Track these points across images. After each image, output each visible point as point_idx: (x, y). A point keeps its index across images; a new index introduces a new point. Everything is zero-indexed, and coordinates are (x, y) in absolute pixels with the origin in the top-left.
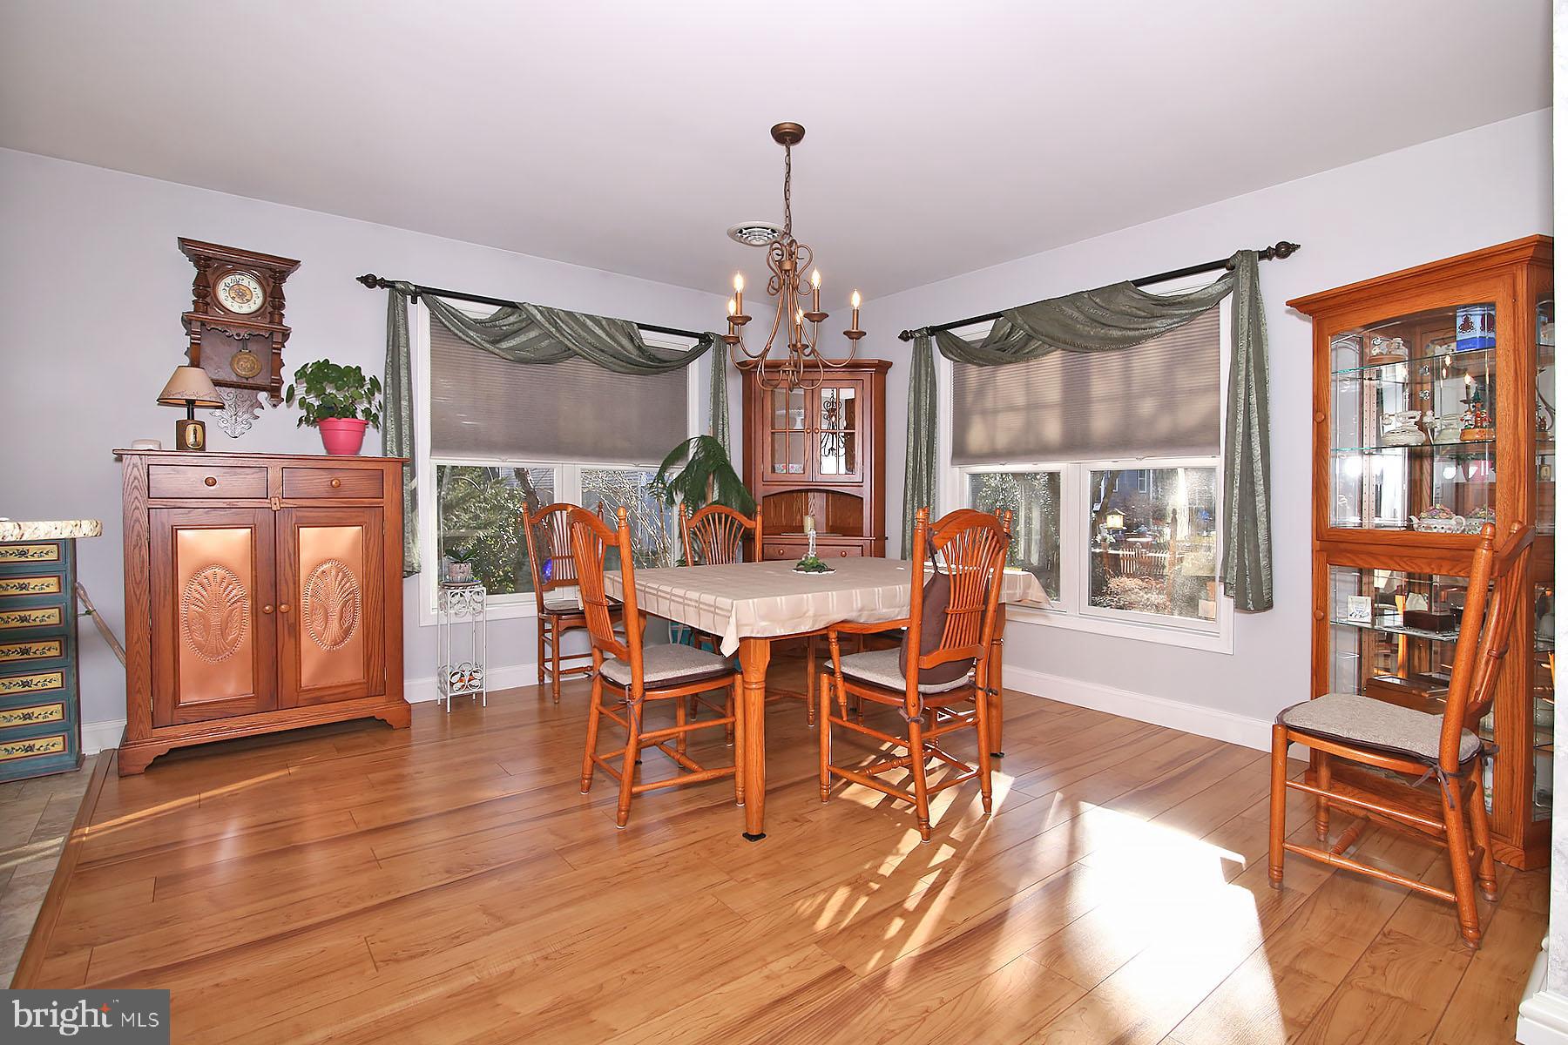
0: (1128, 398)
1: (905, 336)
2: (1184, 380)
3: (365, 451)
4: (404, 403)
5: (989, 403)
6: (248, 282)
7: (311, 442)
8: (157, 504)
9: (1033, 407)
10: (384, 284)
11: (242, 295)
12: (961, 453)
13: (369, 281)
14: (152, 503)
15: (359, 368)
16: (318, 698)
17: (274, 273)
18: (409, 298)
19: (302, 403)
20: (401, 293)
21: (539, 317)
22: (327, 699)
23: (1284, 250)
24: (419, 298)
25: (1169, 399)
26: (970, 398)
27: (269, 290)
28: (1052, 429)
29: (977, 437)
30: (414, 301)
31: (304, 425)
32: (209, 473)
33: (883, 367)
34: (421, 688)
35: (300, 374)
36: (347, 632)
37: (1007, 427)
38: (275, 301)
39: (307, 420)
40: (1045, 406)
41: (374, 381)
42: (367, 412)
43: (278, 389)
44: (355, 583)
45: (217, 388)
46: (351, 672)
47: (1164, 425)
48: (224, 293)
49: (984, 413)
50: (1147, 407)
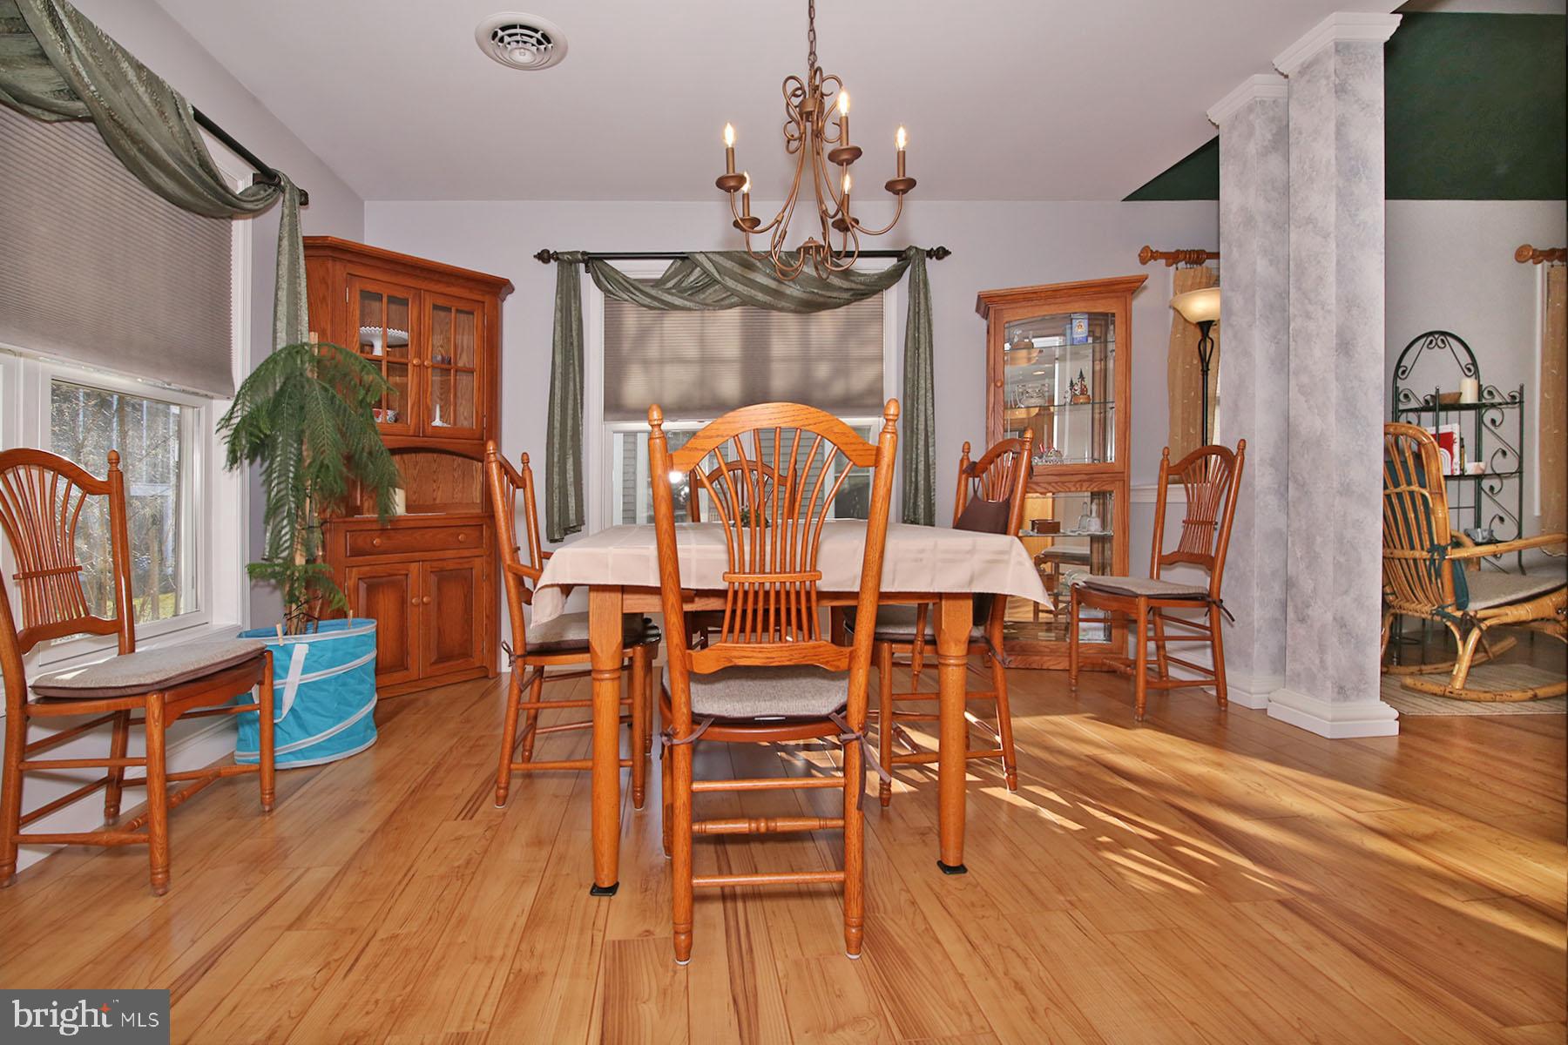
0: (806, 359)
1: (545, 257)
2: (855, 351)
5: (653, 351)
9: (707, 361)
12: (615, 407)
23: (941, 253)
25: (843, 366)
26: (626, 346)
28: (729, 384)
29: (636, 388)
37: (677, 381)
40: (722, 361)
47: (838, 389)
49: (646, 363)
50: (822, 371)
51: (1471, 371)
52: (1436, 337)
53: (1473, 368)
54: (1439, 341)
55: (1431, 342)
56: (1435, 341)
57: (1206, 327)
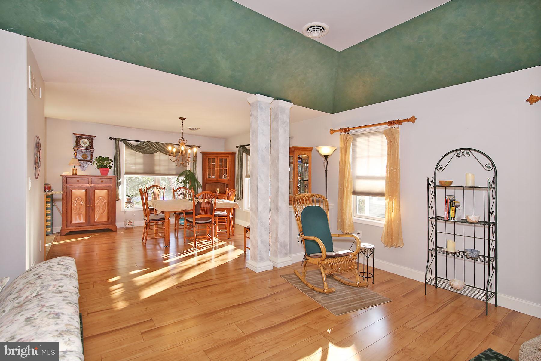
1: (237, 147)
3: (109, 175)
4: (118, 164)
6: (86, 140)
7: (98, 172)
8: (68, 185)
10: (114, 139)
11: (85, 143)
12: (247, 175)
13: (111, 138)
14: (67, 185)
15: (108, 157)
16: (98, 224)
17: (91, 139)
18: (120, 141)
19: (96, 164)
20: (118, 141)
21: (149, 144)
22: (100, 224)
24: (122, 141)
26: (248, 162)
27: (90, 142)
30: (121, 142)
31: (97, 169)
32: (78, 179)
33: (234, 154)
34: (119, 224)
35: (96, 159)
36: (104, 211)
38: (91, 144)
39: (97, 168)
41: (111, 160)
42: (110, 166)
43: (92, 161)
44: (106, 201)
45: (79, 161)
46: (105, 219)
48: (81, 142)
51: (490, 168)
52: (463, 151)
53: (491, 167)
54: (465, 153)
55: (458, 154)
56: (461, 154)
57: (326, 157)
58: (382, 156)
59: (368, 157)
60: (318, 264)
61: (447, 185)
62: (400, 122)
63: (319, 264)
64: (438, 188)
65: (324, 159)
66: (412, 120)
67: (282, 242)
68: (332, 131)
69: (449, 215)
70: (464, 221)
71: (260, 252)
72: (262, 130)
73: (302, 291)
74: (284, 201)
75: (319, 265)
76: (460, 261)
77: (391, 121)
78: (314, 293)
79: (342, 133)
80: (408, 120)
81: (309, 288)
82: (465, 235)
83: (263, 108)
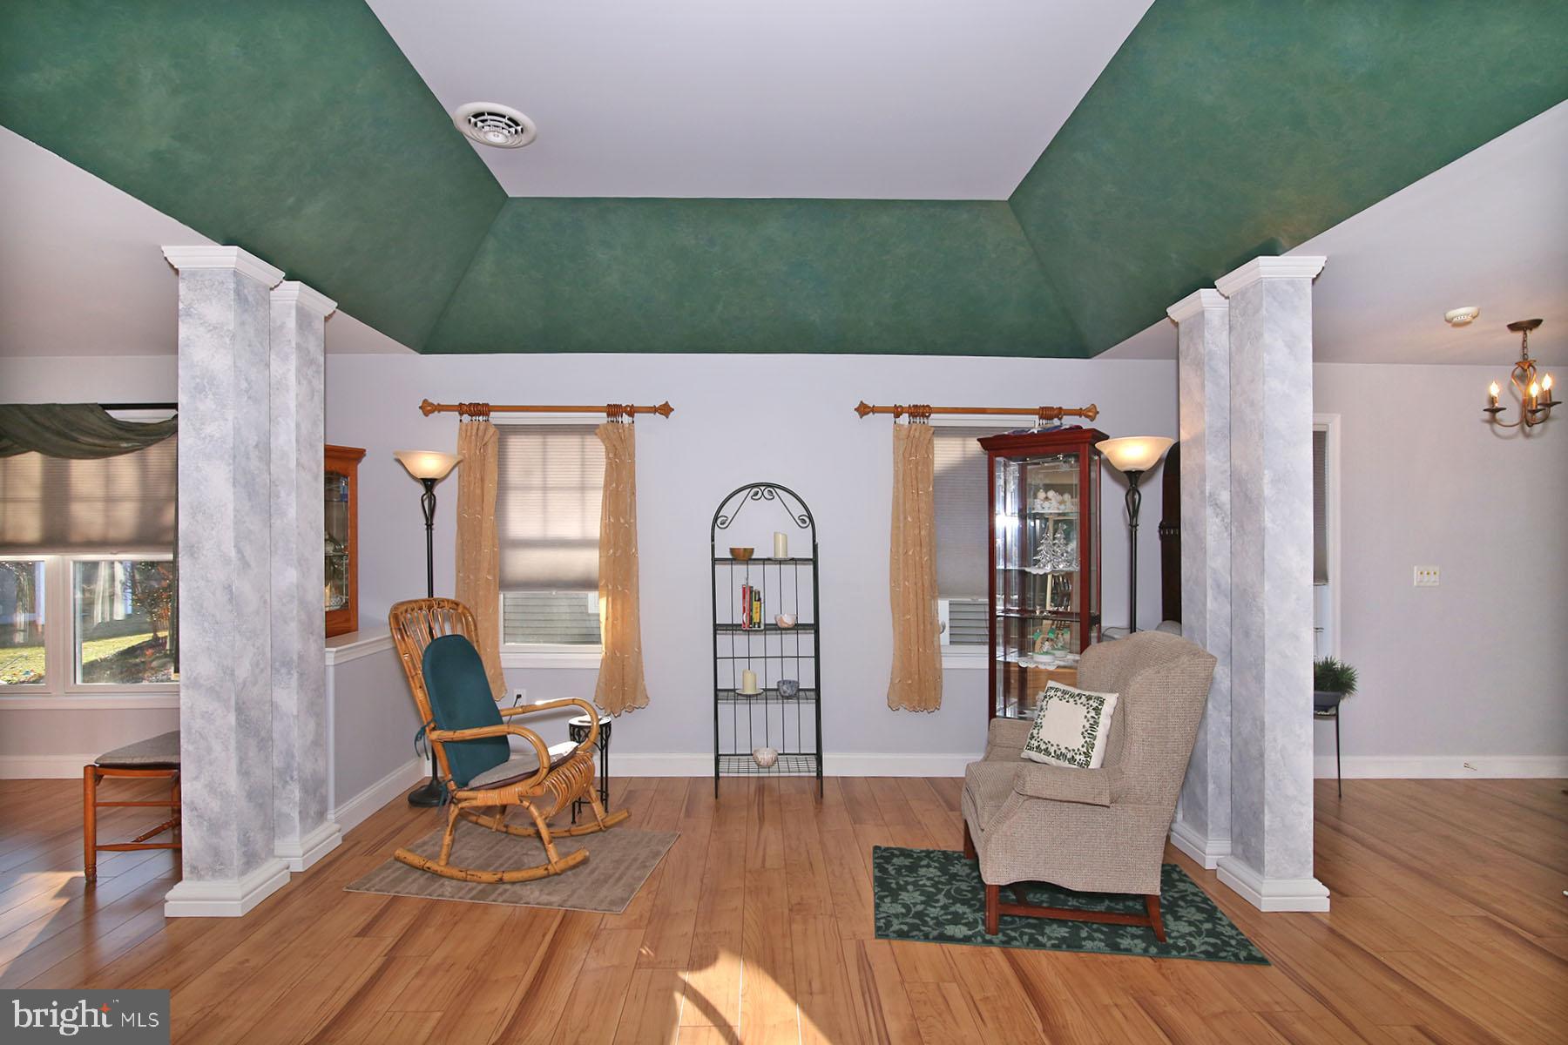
51: (805, 523)
52: (763, 488)
53: (807, 520)
54: (766, 493)
55: (757, 493)
56: (760, 492)
57: (429, 484)
58: (583, 488)
59: (545, 489)
60: (519, 802)
61: (742, 557)
62: (632, 411)
63: (522, 802)
64: (719, 564)
65: (422, 490)
66: (665, 410)
67: (309, 777)
68: (428, 408)
69: (751, 619)
70: (775, 628)
71: (244, 835)
72: (246, 380)
73: (471, 899)
74: (312, 633)
75: (524, 802)
76: (775, 708)
77: (616, 406)
78: (506, 891)
79: (466, 418)
80: (654, 410)
81: (479, 883)
82: (767, 655)
83: (250, 299)
